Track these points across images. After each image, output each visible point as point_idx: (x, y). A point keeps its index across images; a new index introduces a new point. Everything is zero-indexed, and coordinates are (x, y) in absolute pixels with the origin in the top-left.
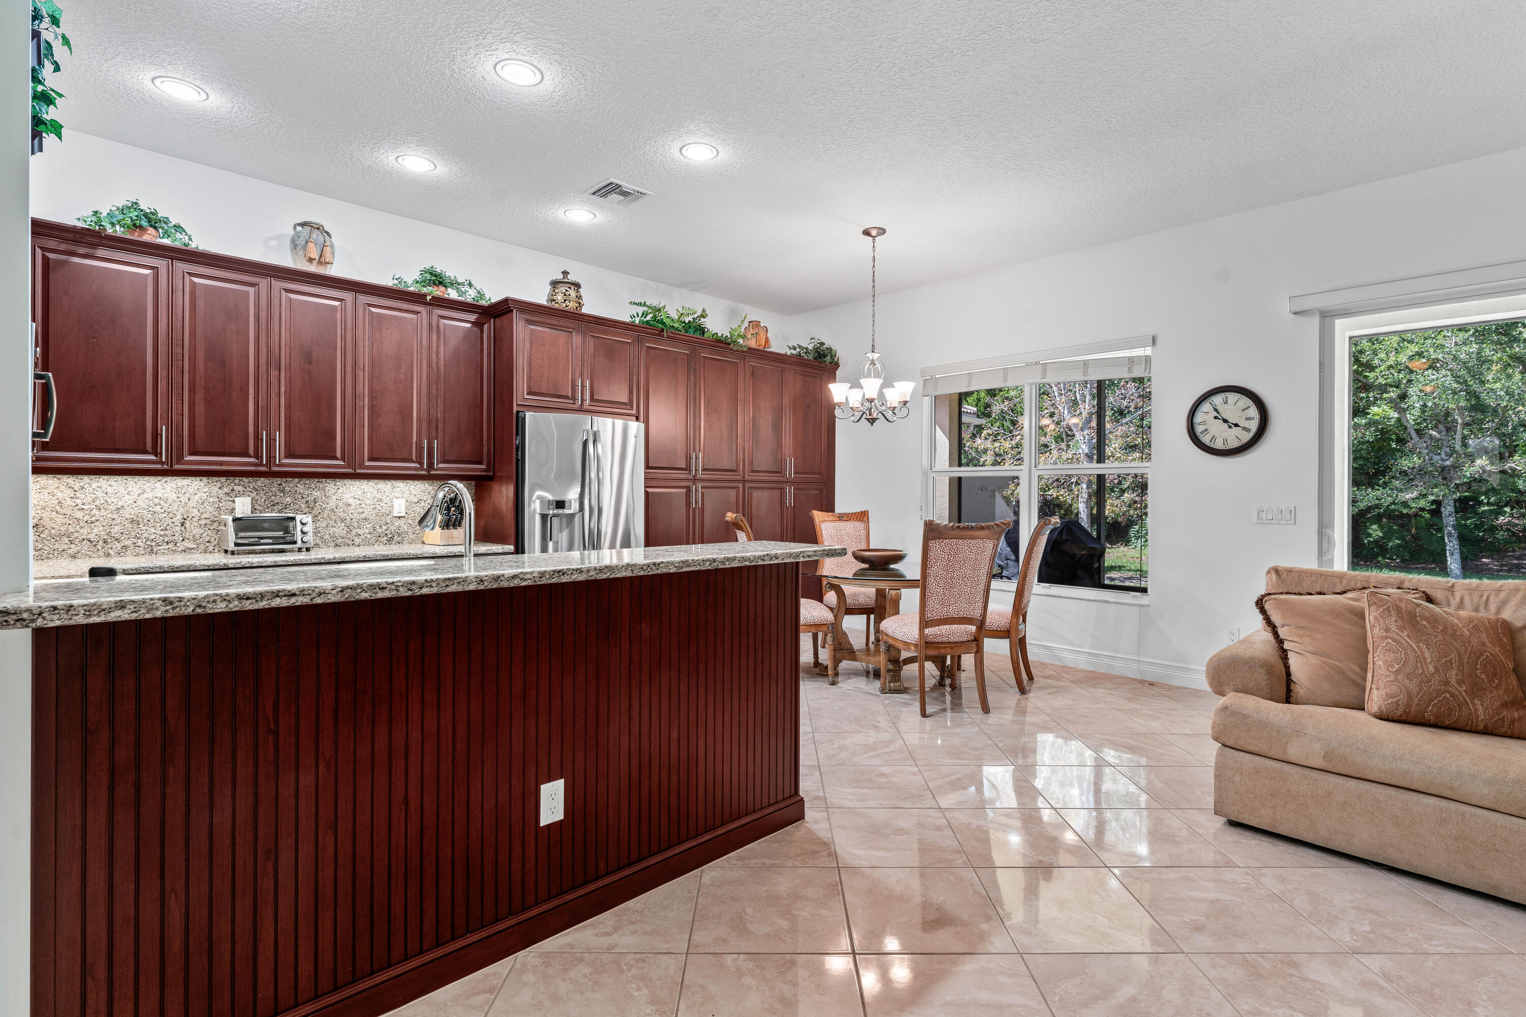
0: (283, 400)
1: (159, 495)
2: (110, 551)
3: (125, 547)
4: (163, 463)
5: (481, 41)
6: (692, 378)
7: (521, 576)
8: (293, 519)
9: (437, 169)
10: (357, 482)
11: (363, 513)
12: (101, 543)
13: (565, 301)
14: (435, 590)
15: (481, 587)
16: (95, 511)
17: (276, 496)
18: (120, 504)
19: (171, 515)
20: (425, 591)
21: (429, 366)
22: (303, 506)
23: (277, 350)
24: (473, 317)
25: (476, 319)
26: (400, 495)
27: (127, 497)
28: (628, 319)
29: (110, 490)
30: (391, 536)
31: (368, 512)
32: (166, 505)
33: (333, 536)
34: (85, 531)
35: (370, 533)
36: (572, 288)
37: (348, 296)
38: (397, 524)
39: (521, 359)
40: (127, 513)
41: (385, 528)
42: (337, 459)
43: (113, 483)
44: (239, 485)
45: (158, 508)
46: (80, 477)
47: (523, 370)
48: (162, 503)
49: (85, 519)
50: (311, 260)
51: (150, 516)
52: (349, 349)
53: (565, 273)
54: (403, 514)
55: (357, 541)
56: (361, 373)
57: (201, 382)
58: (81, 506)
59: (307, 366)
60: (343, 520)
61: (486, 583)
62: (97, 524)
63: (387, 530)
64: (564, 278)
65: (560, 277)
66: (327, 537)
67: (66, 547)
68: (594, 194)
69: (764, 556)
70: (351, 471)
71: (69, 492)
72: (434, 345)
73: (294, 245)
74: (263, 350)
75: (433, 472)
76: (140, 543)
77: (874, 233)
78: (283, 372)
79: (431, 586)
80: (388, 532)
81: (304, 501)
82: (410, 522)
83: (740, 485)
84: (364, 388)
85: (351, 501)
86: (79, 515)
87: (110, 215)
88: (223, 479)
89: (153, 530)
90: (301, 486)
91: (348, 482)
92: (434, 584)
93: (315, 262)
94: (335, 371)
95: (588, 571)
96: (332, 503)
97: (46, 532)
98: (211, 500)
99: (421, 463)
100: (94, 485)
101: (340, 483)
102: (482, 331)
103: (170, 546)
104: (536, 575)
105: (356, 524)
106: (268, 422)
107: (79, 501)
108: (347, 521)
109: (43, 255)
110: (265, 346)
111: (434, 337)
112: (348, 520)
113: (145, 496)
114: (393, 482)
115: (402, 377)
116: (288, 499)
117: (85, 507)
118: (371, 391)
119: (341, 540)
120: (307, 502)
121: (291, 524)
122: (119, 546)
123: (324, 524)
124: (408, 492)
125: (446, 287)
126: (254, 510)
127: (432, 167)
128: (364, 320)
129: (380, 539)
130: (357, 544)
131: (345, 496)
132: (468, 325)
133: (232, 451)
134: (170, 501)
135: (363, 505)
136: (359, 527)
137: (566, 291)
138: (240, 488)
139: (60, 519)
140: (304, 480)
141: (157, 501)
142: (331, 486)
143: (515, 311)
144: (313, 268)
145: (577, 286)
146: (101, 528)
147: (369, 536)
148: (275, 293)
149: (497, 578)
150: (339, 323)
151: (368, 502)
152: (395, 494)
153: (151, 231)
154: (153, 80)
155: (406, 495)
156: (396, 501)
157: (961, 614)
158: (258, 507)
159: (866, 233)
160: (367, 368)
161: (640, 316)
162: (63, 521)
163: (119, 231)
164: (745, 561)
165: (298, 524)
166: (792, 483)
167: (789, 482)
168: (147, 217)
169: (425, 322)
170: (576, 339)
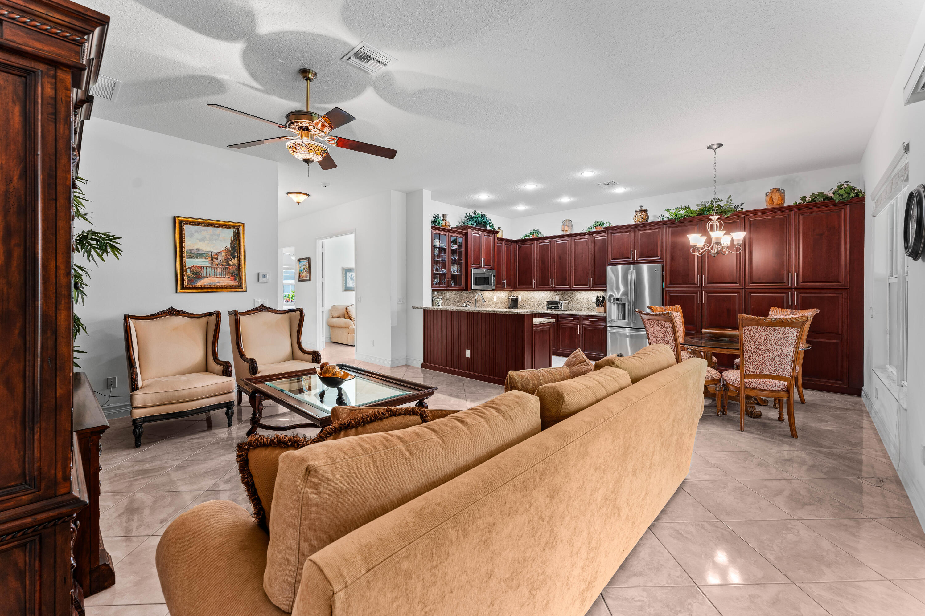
0: (555, 270)
1: (543, 295)
4: (534, 288)
11: (584, 301)
17: (564, 296)
19: (544, 300)
21: (591, 254)
23: (554, 258)
24: (605, 235)
26: (594, 296)
27: (538, 296)
30: (591, 309)
32: (544, 298)
33: (577, 308)
36: (644, 212)
37: (569, 239)
38: (593, 305)
39: (609, 247)
40: (538, 300)
41: (590, 306)
42: (567, 285)
47: (610, 251)
49: (531, 301)
51: (541, 300)
52: (570, 254)
53: (642, 206)
54: (595, 302)
55: (583, 309)
56: (573, 260)
57: (540, 268)
59: (560, 260)
60: (579, 303)
64: (641, 209)
66: (575, 308)
67: (526, 306)
70: (570, 289)
72: (593, 247)
75: (592, 288)
77: (715, 147)
78: (555, 263)
84: (573, 265)
85: (581, 297)
90: (569, 293)
91: (580, 292)
93: (564, 231)
94: (567, 261)
96: (576, 297)
97: (524, 303)
99: (588, 286)
101: (578, 292)
106: (552, 277)
109: (519, 246)
110: (552, 257)
111: (593, 245)
115: (583, 259)
118: (575, 265)
119: (579, 309)
121: (559, 303)
123: (574, 304)
125: (601, 226)
127: (570, 199)
128: (574, 244)
129: (589, 309)
131: (579, 296)
132: (605, 238)
138: (557, 294)
142: (576, 293)
143: (607, 231)
144: (563, 233)
145: (646, 211)
147: (586, 308)
148: (554, 243)
150: (568, 246)
151: (585, 298)
152: (587, 295)
156: (593, 298)
158: (560, 299)
163: (528, 238)
166: (796, 289)
167: (793, 288)
168: (536, 231)
169: (590, 240)
170: (632, 235)
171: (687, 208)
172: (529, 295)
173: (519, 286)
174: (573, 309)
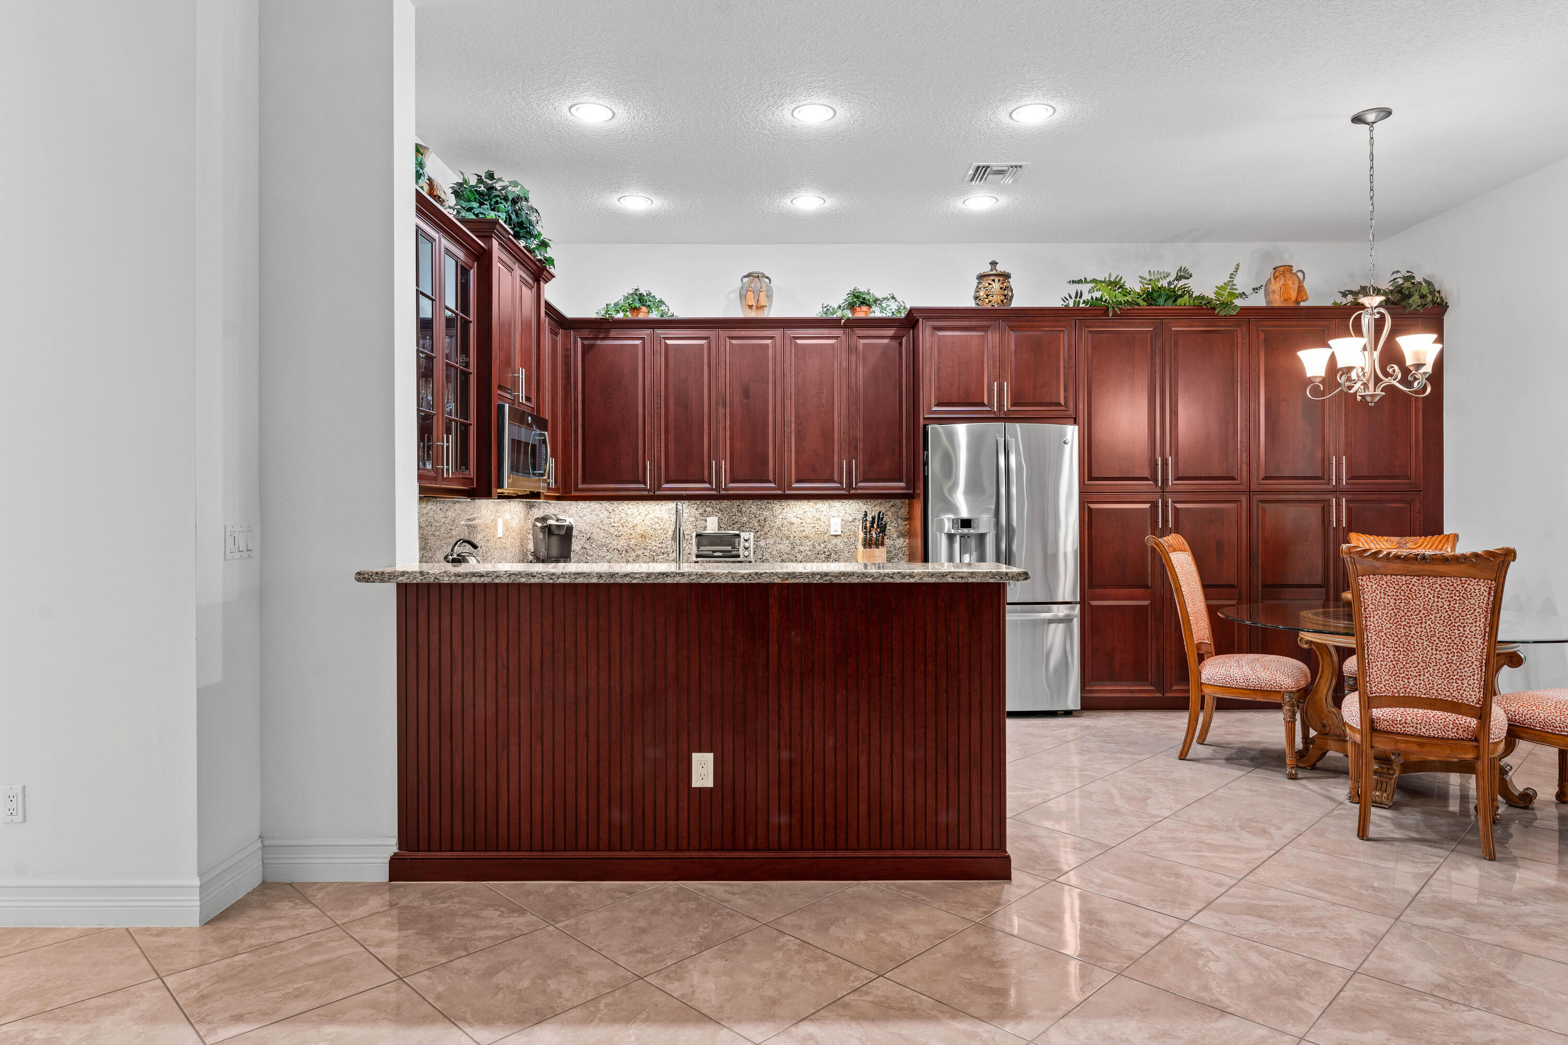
0: (728, 433)
1: (658, 515)
2: (630, 559)
3: (638, 556)
4: (649, 491)
5: (767, 104)
6: (1158, 362)
7: (631, 575)
8: (738, 536)
9: (827, 201)
10: (799, 503)
11: (804, 531)
12: (624, 552)
13: (988, 295)
14: (568, 581)
15: (601, 581)
16: (621, 528)
17: (735, 515)
18: (635, 522)
19: (665, 531)
20: (561, 580)
21: (849, 387)
22: (756, 524)
23: (724, 390)
24: (891, 332)
25: (895, 333)
26: (836, 514)
27: (639, 517)
28: (1059, 304)
29: (629, 512)
30: (828, 554)
31: (809, 531)
32: (662, 524)
33: (780, 553)
34: (614, 543)
35: (810, 550)
36: (996, 280)
37: (777, 333)
38: (834, 542)
39: (928, 369)
40: (639, 530)
41: (823, 545)
42: (770, 482)
43: (631, 506)
44: (709, 506)
45: (657, 526)
46: (612, 502)
47: (931, 380)
48: (659, 521)
49: (615, 533)
50: (751, 307)
51: (652, 532)
52: (779, 381)
53: (994, 264)
54: (839, 533)
55: (800, 557)
56: (788, 402)
57: (672, 424)
58: (613, 524)
59: (746, 401)
60: (788, 538)
61: (604, 579)
62: (622, 537)
63: (825, 548)
64: (991, 270)
65: (987, 269)
66: (775, 552)
67: (605, 554)
68: (972, 180)
69: (893, 574)
70: (780, 492)
71: (606, 513)
72: (854, 367)
73: (742, 297)
74: (714, 392)
75: (853, 492)
76: (646, 554)
77: (1371, 117)
78: (728, 409)
79: (565, 578)
80: (826, 550)
81: (757, 520)
82: (846, 540)
83: (1244, 498)
84: (791, 416)
85: (794, 520)
86: (612, 530)
87: (616, 305)
88: (698, 502)
89: (654, 543)
90: (751, 507)
91: (792, 503)
92: (567, 576)
93: (754, 308)
94: (768, 402)
95: (690, 575)
96: (779, 522)
97: (595, 543)
98: (691, 519)
99: (841, 483)
100: (620, 508)
101: (785, 503)
102: (900, 344)
103: (665, 556)
104: (643, 575)
105: (798, 542)
106: (717, 452)
107: (612, 520)
108: (791, 539)
109: (582, 343)
110: (715, 388)
111: (854, 358)
112: (792, 537)
113: (649, 516)
114: (830, 502)
115: (824, 401)
116: (745, 518)
117: (615, 525)
118: (797, 417)
119: (786, 556)
120: (759, 521)
121: (737, 540)
122: (634, 554)
123: (772, 541)
124: (844, 511)
125: (870, 306)
126: (720, 528)
127: (823, 201)
128: (791, 352)
129: (819, 556)
130: (799, 560)
131: (789, 515)
132: (886, 341)
133: (693, 479)
134: (665, 520)
135: (804, 524)
136: (801, 545)
137: (989, 284)
138: (709, 509)
139: (602, 534)
140: (757, 501)
141: (656, 520)
142: (777, 506)
143: (921, 320)
144: (753, 314)
145: (1006, 276)
146: (624, 541)
147: (809, 553)
148: (722, 341)
149: (612, 575)
150: (770, 358)
151: (808, 521)
152: (832, 513)
153: (644, 309)
154: (619, 200)
155: (841, 514)
156: (833, 521)
157: (1433, 694)
158: (723, 526)
159: (1357, 119)
160: (793, 397)
161: (1073, 296)
162: (604, 535)
163: (620, 316)
164: (867, 577)
165: (742, 540)
166: (1344, 492)
167: (1337, 492)
168: (641, 299)
169: (845, 345)
170: (993, 338)
171: (1116, 284)
172: (604, 515)
173: (583, 482)
174: (767, 556)
